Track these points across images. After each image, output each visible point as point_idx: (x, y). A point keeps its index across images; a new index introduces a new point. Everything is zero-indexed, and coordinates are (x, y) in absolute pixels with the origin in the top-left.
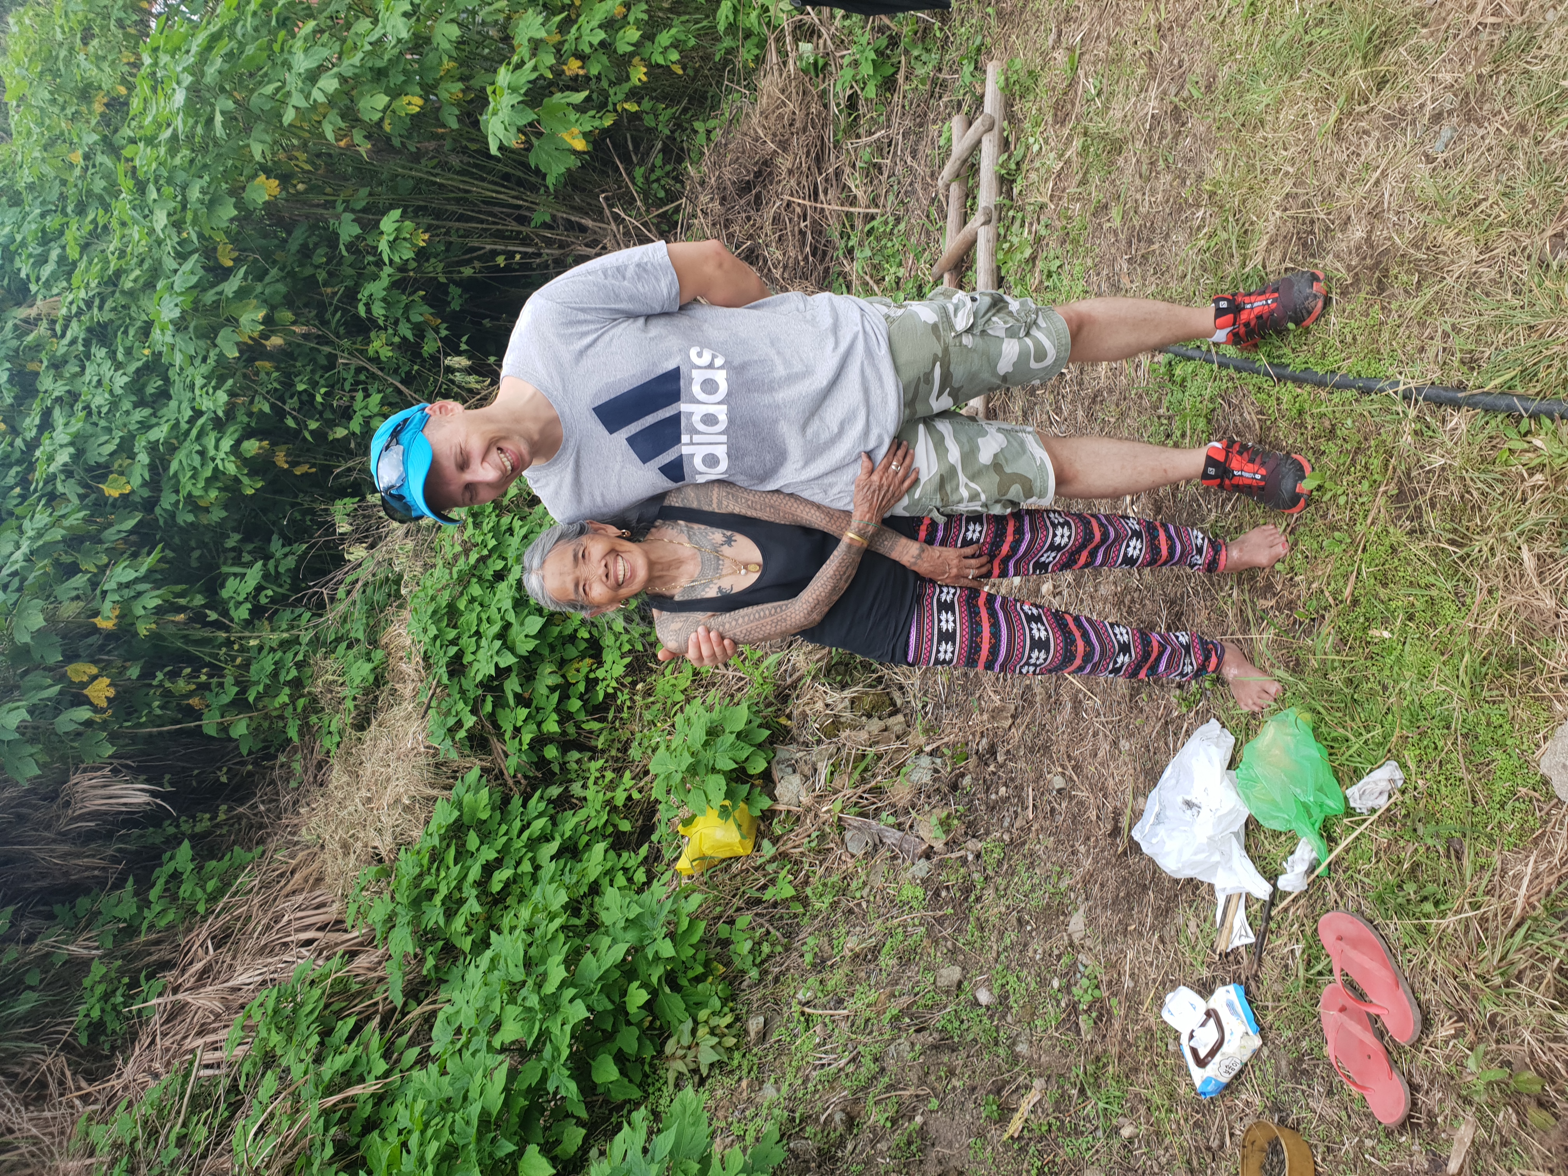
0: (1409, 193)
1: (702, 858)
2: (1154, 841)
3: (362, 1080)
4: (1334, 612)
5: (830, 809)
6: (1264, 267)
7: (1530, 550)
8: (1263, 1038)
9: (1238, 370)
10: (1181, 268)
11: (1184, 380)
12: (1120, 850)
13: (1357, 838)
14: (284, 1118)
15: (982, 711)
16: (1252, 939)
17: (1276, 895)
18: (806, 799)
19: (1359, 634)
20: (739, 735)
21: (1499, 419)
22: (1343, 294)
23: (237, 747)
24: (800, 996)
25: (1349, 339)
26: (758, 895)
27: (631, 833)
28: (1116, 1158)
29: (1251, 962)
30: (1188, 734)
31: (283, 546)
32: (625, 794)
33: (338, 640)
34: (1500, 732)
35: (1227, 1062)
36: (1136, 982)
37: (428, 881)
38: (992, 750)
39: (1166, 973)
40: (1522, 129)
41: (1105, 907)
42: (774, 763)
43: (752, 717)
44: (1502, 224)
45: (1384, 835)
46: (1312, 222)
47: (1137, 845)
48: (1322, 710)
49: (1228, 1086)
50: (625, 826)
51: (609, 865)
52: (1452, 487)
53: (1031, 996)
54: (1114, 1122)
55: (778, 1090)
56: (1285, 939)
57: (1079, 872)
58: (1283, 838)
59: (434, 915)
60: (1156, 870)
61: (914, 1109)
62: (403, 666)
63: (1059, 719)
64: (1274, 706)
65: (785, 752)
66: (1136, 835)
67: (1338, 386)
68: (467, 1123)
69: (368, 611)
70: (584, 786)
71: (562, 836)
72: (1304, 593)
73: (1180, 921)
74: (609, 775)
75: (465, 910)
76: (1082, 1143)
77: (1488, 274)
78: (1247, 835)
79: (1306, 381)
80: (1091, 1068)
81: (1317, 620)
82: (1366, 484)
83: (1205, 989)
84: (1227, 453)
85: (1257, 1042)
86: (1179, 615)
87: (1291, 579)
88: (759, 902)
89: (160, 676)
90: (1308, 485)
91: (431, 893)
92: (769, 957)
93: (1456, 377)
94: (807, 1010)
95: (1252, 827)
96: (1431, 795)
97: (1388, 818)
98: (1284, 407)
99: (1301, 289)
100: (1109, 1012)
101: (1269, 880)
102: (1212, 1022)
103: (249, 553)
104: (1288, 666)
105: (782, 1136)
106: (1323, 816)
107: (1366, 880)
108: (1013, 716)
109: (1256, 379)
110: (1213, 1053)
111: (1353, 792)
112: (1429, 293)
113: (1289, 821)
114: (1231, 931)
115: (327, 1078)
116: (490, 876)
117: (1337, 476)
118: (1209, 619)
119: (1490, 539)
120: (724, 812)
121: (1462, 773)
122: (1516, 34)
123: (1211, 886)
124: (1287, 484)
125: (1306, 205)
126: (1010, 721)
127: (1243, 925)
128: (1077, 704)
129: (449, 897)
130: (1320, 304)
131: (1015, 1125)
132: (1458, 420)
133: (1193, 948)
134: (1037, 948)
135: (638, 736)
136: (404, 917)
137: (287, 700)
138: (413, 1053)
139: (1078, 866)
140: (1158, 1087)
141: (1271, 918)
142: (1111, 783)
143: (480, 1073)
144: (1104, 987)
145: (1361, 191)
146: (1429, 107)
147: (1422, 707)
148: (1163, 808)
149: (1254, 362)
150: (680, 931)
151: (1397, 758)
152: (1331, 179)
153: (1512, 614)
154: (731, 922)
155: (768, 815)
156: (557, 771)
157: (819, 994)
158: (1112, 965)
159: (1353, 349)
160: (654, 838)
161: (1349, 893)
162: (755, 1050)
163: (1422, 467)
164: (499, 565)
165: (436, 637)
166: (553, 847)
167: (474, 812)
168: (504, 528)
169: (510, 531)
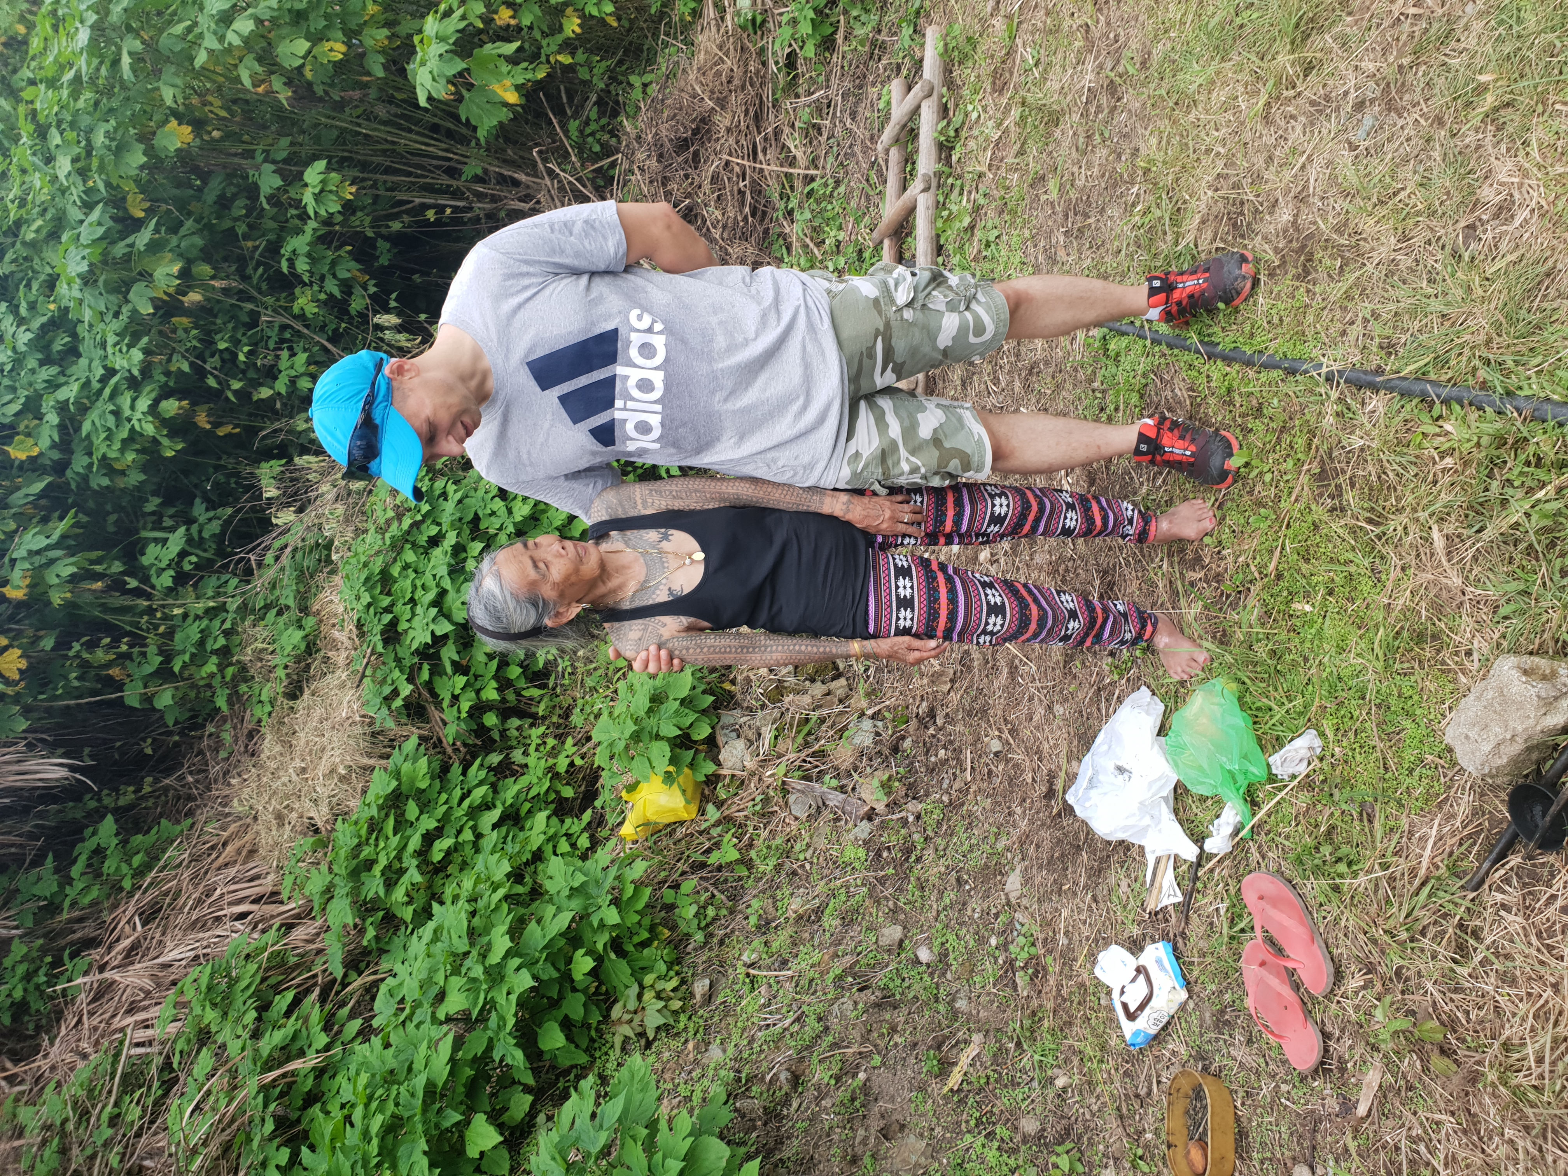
0: (1333, 179)
1: (647, 824)
2: (1087, 804)
3: (302, 1054)
4: (1259, 584)
5: (774, 773)
6: (1196, 246)
7: (1441, 531)
8: (1189, 991)
9: (1170, 346)
10: (1116, 243)
11: (1118, 355)
12: (1055, 811)
13: (1278, 803)
14: (222, 1096)
15: (922, 676)
16: (1180, 898)
17: (1203, 857)
18: (750, 764)
19: (1282, 608)
20: (683, 702)
21: (1414, 403)
22: (1271, 275)
23: (162, 718)
24: (745, 958)
25: (1276, 320)
26: (702, 858)
27: (574, 799)
28: (1050, 1106)
29: (1179, 921)
30: (1120, 701)
31: (207, 510)
32: (568, 761)
33: (267, 607)
34: (1410, 703)
35: (1155, 1015)
36: (1070, 940)
37: (366, 852)
38: (932, 714)
39: (1099, 931)
40: (1439, 121)
41: (1041, 867)
42: (718, 728)
43: (696, 683)
44: (1419, 214)
45: (1303, 799)
46: (1242, 203)
47: (1071, 808)
48: (1247, 680)
49: (1156, 1037)
50: (568, 792)
51: (551, 832)
52: (1370, 468)
53: (971, 954)
54: (1049, 1073)
55: (724, 1051)
56: (1211, 898)
57: (1015, 834)
58: (1209, 802)
59: (374, 885)
60: (1089, 832)
61: (858, 1066)
62: (336, 634)
63: (996, 684)
64: (1202, 675)
65: (728, 717)
66: (1070, 799)
67: (1266, 366)
68: (413, 1095)
69: (298, 577)
70: (526, 753)
71: (503, 804)
72: (1230, 566)
73: (1112, 881)
74: (551, 742)
75: (405, 879)
76: (1019, 1094)
77: (1405, 262)
78: (1176, 799)
79: (1235, 360)
80: (1027, 1023)
81: (1243, 592)
82: (1290, 463)
83: (1135, 946)
84: (1159, 429)
85: (1183, 995)
86: (1111, 585)
87: (1219, 552)
88: (703, 865)
89: (77, 646)
90: (1235, 462)
91: (370, 864)
92: (715, 919)
93: (1375, 361)
94: (752, 972)
95: (1180, 792)
96: (1346, 762)
97: (1307, 784)
98: (1213, 384)
99: (1232, 270)
100: (1044, 968)
101: (1196, 842)
102: (1141, 977)
104: (1214, 637)
105: (729, 1096)
106: (1246, 783)
107: (1286, 843)
108: (952, 681)
109: (1187, 357)
110: (1142, 1007)
111: (1275, 759)
112: (1351, 278)
113: (1215, 787)
114: (1160, 892)
115: (265, 1053)
116: (431, 845)
117: (1263, 454)
118: (1140, 589)
119: (1404, 518)
120: (669, 778)
121: (1376, 741)
122: (1436, 26)
123: (1142, 848)
124: (1215, 461)
125: (1236, 186)
126: (949, 685)
127: (1171, 885)
128: (1013, 670)
129: (388, 867)
130: (1249, 285)
131: (955, 1079)
132: (1377, 403)
133: (1125, 907)
134: (976, 906)
135: (580, 702)
136: (343, 888)
138: (355, 1025)
139: (1015, 827)
140: (1090, 1039)
141: (1198, 878)
142: (1046, 746)
143: (425, 1044)
144: (1039, 944)
145: (1288, 175)
146: (1352, 95)
147: (1340, 679)
148: (1096, 773)
149: (1185, 339)
150: (625, 898)
151: (1316, 727)
152: (1259, 161)
153: (1422, 591)
154: (676, 886)
155: (713, 780)
156: (497, 737)
157: (764, 956)
158: (1047, 924)
159: (1280, 330)
160: (598, 803)
161: (1270, 854)
162: (701, 1012)
163: (1343, 448)
164: (434, 531)
165: (369, 605)
166: (494, 815)
167: (412, 781)
168: (437, 493)
169: (444, 495)
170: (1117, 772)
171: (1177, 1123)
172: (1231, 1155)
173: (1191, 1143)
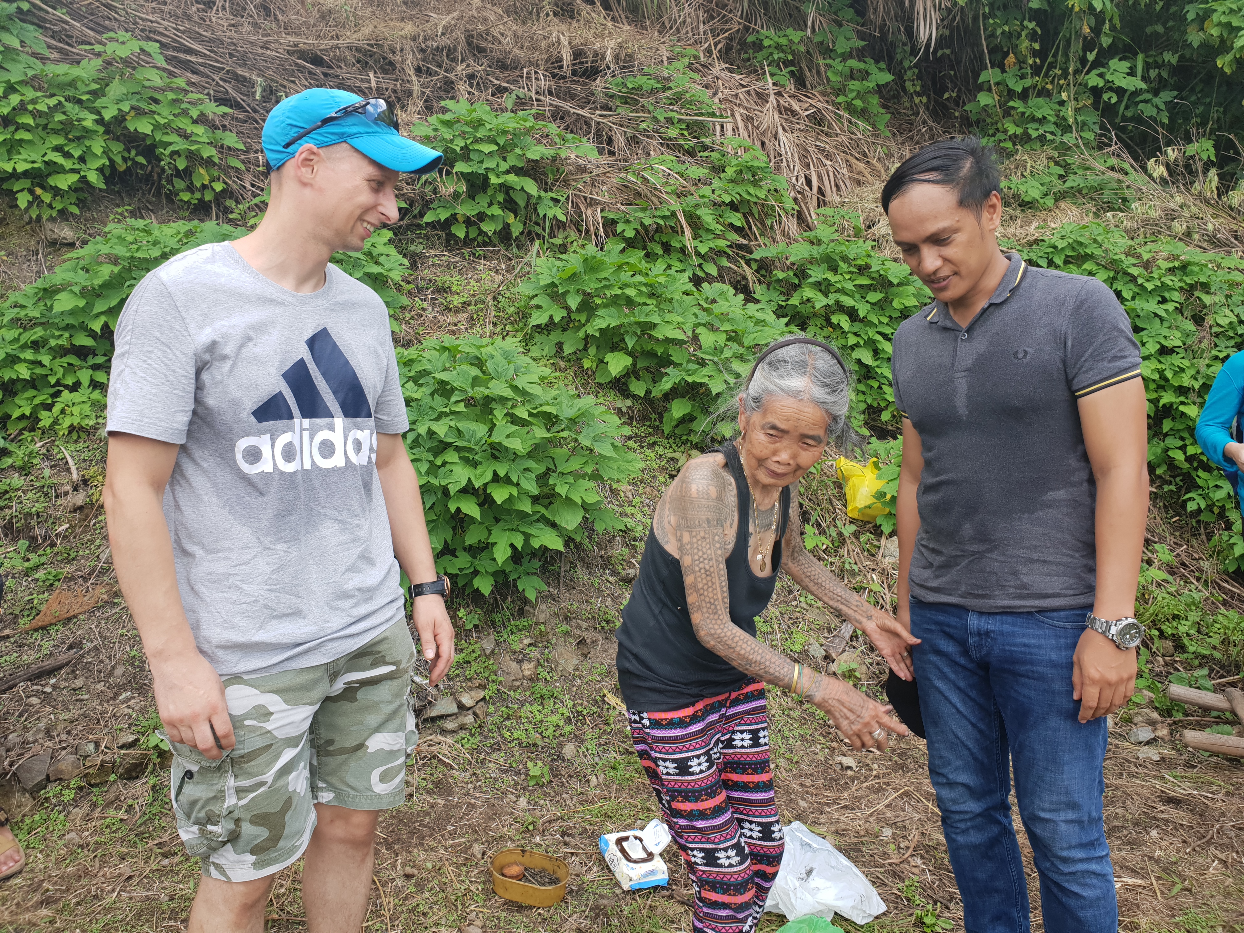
1: (846, 479)
3: (696, 237)
5: (874, 581)
8: (628, 892)
14: (673, 188)
18: (886, 562)
23: (970, 101)
26: (813, 520)
27: (880, 421)
31: (1165, 103)
33: (1066, 167)
35: (616, 861)
37: (843, 266)
49: (603, 858)
50: (886, 416)
59: (817, 274)
62: (1035, 224)
66: (796, 826)
68: (647, 315)
69: (1092, 187)
71: (878, 367)
75: (820, 296)
76: (593, 746)
78: (781, 915)
83: (669, 856)
85: (626, 887)
89: (1032, 25)
91: (834, 269)
95: (782, 921)
102: (645, 856)
103: (1159, 75)
110: (623, 851)
115: (698, 212)
120: (880, 495)
129: (829, 284)
131: (611, 701)
136: (816, 251)
137: (1011, 132)
138: (713, 270)
143: (680, 319)
148: (814, 852)
155: (877, 531)
160: (874, 440)
164: (1127, 294)
165: (1055, 247)
166: (867, 358)
167: (898, 295)
168: (1167, 295)
169: (1164, 301)
170: (808, 868)
171: (537, 861)
172: (508, 897)
173: (522, 868)
